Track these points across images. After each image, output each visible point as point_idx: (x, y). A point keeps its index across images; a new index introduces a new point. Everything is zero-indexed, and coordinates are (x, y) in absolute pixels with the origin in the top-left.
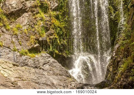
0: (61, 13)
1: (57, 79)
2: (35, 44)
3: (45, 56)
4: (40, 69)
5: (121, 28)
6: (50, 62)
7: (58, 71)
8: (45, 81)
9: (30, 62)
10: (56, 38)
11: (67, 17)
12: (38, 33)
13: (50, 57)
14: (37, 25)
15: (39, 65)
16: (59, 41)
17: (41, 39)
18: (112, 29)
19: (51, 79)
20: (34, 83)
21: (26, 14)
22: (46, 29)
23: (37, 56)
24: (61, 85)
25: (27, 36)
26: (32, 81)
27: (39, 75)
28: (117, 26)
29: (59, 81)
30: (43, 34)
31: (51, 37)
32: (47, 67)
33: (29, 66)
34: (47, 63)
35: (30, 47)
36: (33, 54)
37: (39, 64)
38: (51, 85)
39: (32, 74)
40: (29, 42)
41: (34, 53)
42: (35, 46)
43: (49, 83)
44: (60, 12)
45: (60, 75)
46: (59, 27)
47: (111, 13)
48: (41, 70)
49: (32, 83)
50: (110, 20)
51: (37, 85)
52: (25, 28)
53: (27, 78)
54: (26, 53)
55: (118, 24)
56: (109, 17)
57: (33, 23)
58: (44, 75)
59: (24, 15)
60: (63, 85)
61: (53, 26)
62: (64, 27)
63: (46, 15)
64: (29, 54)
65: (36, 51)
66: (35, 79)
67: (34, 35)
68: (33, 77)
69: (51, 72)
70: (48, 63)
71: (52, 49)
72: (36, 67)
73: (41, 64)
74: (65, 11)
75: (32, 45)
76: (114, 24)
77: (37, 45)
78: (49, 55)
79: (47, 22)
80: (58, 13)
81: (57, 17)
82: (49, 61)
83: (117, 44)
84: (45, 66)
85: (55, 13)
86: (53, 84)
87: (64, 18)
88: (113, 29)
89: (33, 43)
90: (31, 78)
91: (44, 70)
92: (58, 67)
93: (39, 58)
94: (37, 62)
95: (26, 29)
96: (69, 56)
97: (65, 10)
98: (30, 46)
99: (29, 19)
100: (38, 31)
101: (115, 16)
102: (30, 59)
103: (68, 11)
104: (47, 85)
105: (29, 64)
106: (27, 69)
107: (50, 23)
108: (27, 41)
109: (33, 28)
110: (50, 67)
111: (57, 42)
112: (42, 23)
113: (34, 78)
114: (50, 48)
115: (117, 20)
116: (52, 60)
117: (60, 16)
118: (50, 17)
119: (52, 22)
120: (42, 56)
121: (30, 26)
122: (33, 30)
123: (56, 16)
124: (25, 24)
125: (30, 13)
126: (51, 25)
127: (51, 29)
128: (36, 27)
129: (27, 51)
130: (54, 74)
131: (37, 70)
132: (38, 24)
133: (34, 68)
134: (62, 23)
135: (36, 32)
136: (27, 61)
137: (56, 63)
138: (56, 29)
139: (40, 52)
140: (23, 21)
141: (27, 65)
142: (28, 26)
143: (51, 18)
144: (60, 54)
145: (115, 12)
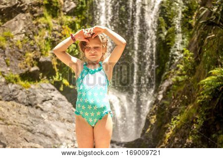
0: (79, 21)
1: (64, 128)
2: (33, 66)
3: (47, 87)
4: (37, 108)
5: (176, 55)
6: (53, 98)
7: (66, 114)
8: (43, 130)
9: (21, 95)
12: (39, 49)
13: (54, 90)
14: (38, 35)
15: (35, 102)
17: (42, 59)
18: (160, 56)
19: (53, 126)
20: (24, 131)
21: (21, 16)
22: (53, 44)
23: (33, 86)
24: (68, 139)
25: (21, 52)
26: (22, 127)
27: (33, 119)
28: (169, 51)
29: (66, 131)
30: (47, 51)
32: (48, 106)
33: (20, 102)
34: (49, 100)
35: (24, 71)
36: (28, 83)
37: (35, 99)
38: (52, 136)
39: (22, 116)
40: (22, 62)
41: (29, 81)
42: (32, 69)
43: (49, 133)
44: (78, 18)
45: (68, 121)
47: (161, 29)
48: (38, 111)
49: (21, 131)
51: (29, 133)
52: (17, 39)
53: (14, 122)
54: (16, 80)
55: (170, 48)
56: (157, 34)
57: (33, 32)
58: (43, 118)
59: (18, 17)
60: (71, 138)
63: (55, 21)
64: (20, 81)
65: (32, 77)
66: (27, 124)
67: (33, 51)
68: (25, 121)
70: (51, 99)
71: (59, 78)
72: (30, 105)
73: (39, 101)
74: (86, 18)
75: (26, 67)
76: (164, 47)
77: (35, 68)
78: (52, 87)
79: (56, 33)
80: (75, 19)
81: (72, 26)
82: (53, 96)
83: (166, 81)
84: (44, 103)
85: (70, 19)
86: (56, 135)
88: (163, 55)
89: (29, 65)
90: (20, 122)
91: (42, 110)
92: (67, 107)
93: (37, 90)
94: (33, 97)
95: (19, 41)
97: (87, 16)
98: (24, 68)
99: (25, 24)
100: (39, 46)
101: (167, 34)
102: (21, 91)
103: (91, 17)
104: (46, 136)
105: (19, 98)
106: (15, 107)
107: (60, 35)
108: (19, 60)
109: (31, 39)
110: (53, 106)
112: (46, 34)
113: (25, 123)
114: (55, 75)
116: (57, 95)
117: (77, 25)
118: (61, 24)
119: (63, 32)
120: (41, 87)
121: (26, 35)
122: (32, 42)
123: (71, 24)
124: (19, 31)
125: (28, 14)
126: (60, 37)
128: (37, 38)
129: (17, 76)
130: (59, 119)
131: (32, 110)
132: (40, 33)
133: (26, 105)
135: (35, 46)
136: (16, 93)
137: (63, 101)
139: (39, 80)
140: (16, 27)
141: (15, 99)
142: (24, 35)
143: (63, 26)
144: (71, 87)
145: (167, 29)
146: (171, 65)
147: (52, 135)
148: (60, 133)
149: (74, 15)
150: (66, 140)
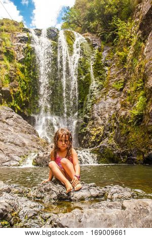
0: (26, 67)
1: (28, 139)
3: (8, 109)
4: (4, 122)
5: (94, 90)
6: (13, 117)
7: (25, 129)
8: (13, 140)
10: (20, 92)
11: (32, 73)
13: (13, 112)
16: (22, 97)
17: (3, 89)
18: (81, 92)
19: (20, 137)
22: (10, 79)
24: (34, 147)
27: (3, 131)
28: (89, 88)
29: (31, 141)
30: (6, 84)
31: (15, 89)
32: (11, 122)
34: (11, 118)
43: (18, 142)
44: (26, 65)
45: (29, 133)
46: (24, 81)
47: (81, 75)
48: (5, 125)
50: (80, 82)
55: (89, 86)
56: (78, 78)
58: (10, 131)
60: (36, 147)
61: (18, 78)
62: (29, 82)
63: (11, 65)
69: (18, 128)
71: (14, 104)
73: (3, 118)
76: (84, 86)
78: (11, 110)
79: (12, 72)
80: (24, 66)
81: (22, 70)
82: (13, 115)
84: (8, 120)
85: (21, 65)
86: (24, 144)
87: (29, 73)
91: (8, 124)
92: (25, 123)
93: (1, 110)
96: (32, 115)
97: (31, 65)
101: (86, 78)
104: (16, 145)
107: (15, 74)
110: (15, 122)
111: (20, 97)
114: (12, 102)
115: (88, 82)
116: (16, 115)
117: (25, 70)
118: (15, 68)
119: (17, 72)
120: (4, 109)
126: (15, 76)
127: (15, 80)
130: (22, 131)
132: (1, 71)
134: (26, 78)
137: (20, 119)
138: (21, 82)
143: (17, 69)
144: (22, 111)
145: (84, 75)
146: (91, 96)
147: (21, 144)
148: (27, 142)
149: (24, 64)
150: (33, 149)
